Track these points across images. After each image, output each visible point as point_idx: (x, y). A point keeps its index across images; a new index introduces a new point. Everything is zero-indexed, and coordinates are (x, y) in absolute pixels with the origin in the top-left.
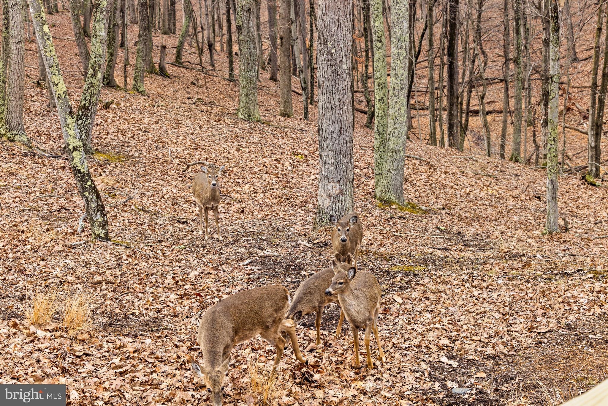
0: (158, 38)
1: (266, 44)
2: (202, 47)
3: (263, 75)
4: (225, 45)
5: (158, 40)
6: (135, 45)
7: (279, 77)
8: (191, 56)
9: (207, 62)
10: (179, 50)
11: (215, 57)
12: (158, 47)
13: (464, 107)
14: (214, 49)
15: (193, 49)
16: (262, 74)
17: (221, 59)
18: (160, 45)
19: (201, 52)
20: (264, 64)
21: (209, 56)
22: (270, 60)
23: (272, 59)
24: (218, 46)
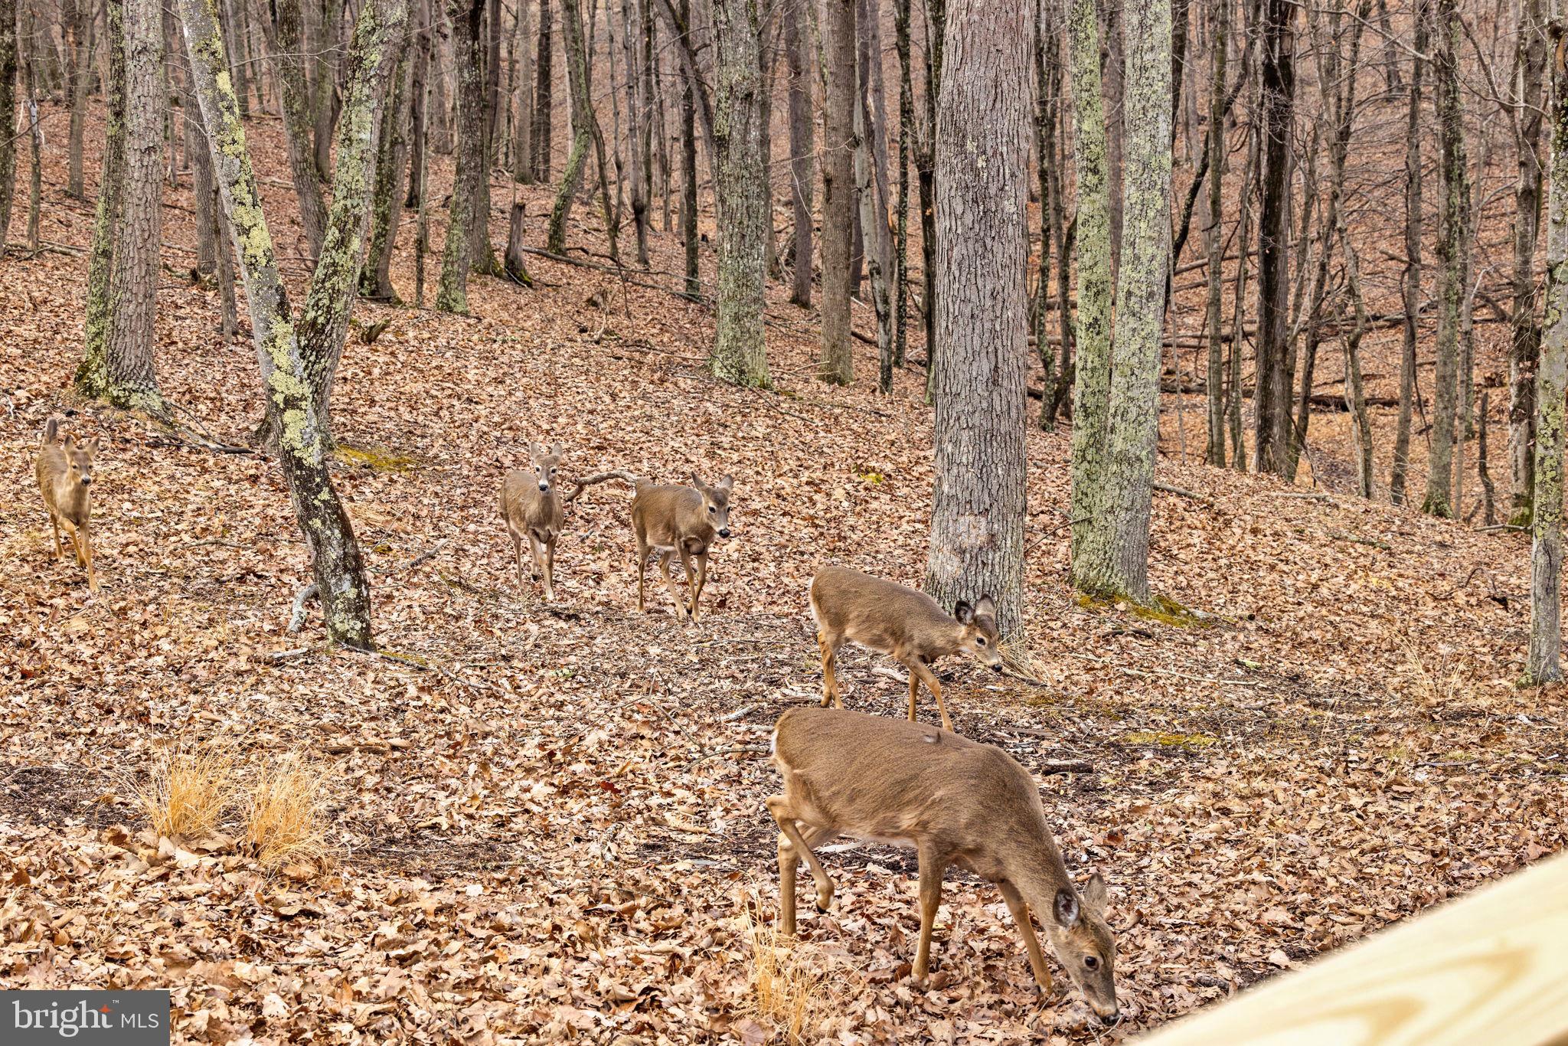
0: (504, 191)
1: (781, 217)
2: (618, 216)
3: (773, 292)
4: (675, 219)
5: (503, 195)
6: (443, 206)
7: (814, 297)
8: (589, 236)
9: (627, 254)
10: (558, 222)
11: (651, 242)
12: (503, 212)
13: (1298, 388)
14: (648, 223)
15: (594, 220)
16: (770, 288)
17: (667, 249)
18: (508, 208)
19: (615, 229)
20: (777, 263)
21: (634, 240)
22: (792, 254)
23: (798, 249)
24: (657, 218)
